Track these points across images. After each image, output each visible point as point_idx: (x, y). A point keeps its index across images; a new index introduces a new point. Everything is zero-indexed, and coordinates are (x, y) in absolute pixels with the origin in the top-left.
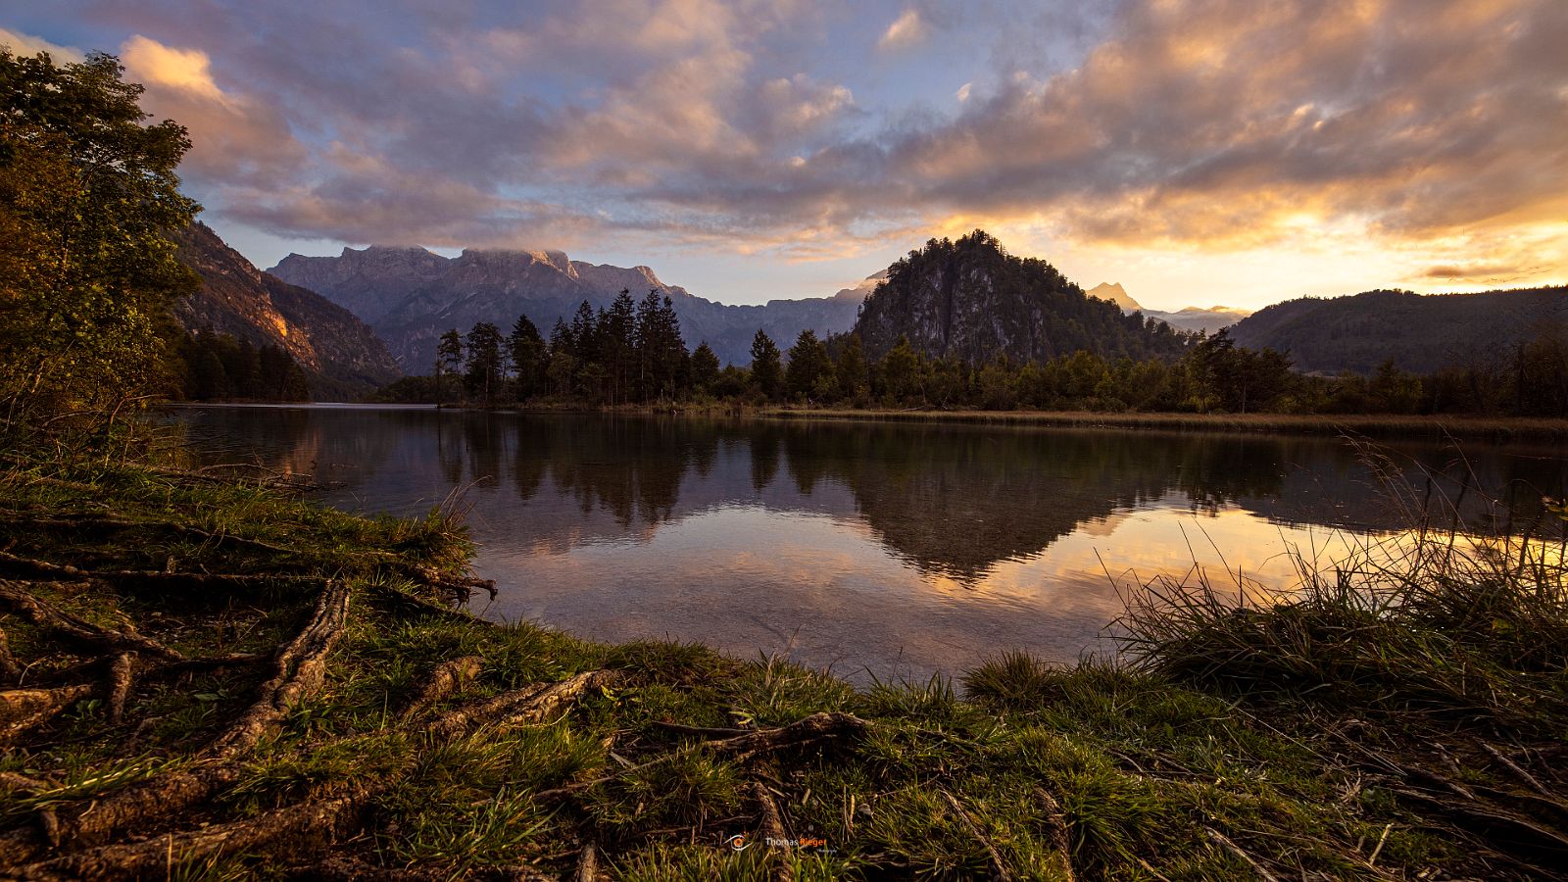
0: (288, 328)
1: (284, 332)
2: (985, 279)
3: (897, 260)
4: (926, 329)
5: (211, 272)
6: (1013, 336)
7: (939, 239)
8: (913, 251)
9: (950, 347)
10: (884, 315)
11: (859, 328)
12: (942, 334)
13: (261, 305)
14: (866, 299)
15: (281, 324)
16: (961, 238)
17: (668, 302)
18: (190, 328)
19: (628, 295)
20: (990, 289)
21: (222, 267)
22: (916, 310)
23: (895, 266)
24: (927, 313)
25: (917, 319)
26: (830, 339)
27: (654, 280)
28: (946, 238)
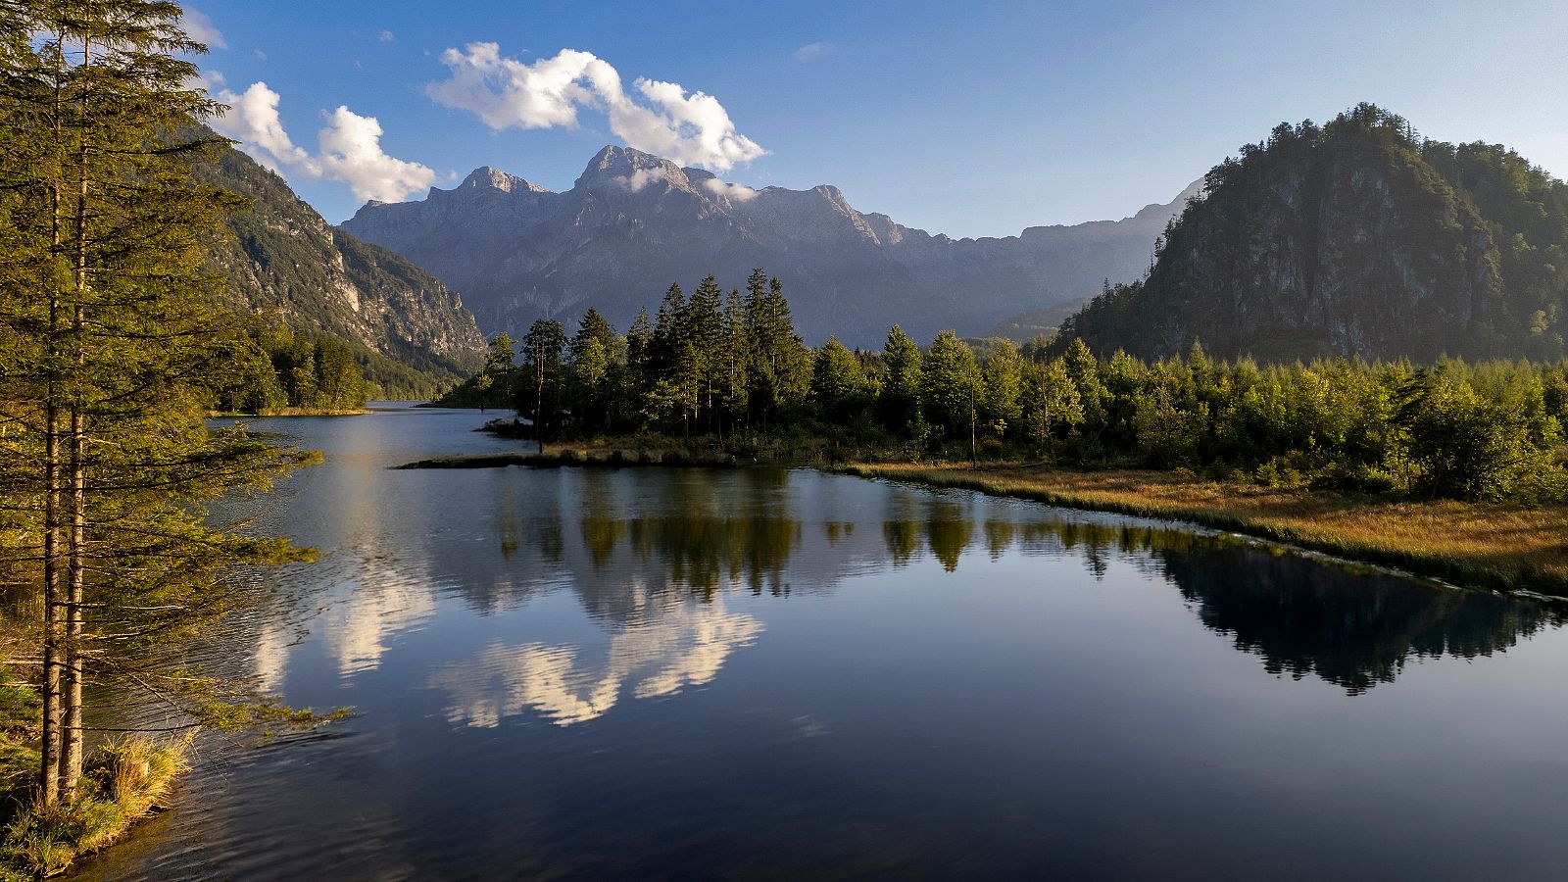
0: (360, 300)
1: (356, 307)
2: (1379, 186)
3: (1220, 162)
4: (1274, 274)
5: (280, 234)
6: (1433, 281)
7: (1295, 123)
8: (1248, 147)
9: (1315, 302)
10: (1200, 252)
11: (1158, 274)
12: (1301, 281)
13: (332, 272)
14: (1170, 226)
15: (352, 295)
16: (1334, 118)
17: (775, 285)
18: (254, 307)
19: (712, 283)
20: (1388, 204)
21: (292, 226)
22: (1256, 242)
23: (1217, 171)
24: (1274, 246)
25: (1256, 258)
26: (1109, 295)
27: (843, 205)
28: (1307, 121)
